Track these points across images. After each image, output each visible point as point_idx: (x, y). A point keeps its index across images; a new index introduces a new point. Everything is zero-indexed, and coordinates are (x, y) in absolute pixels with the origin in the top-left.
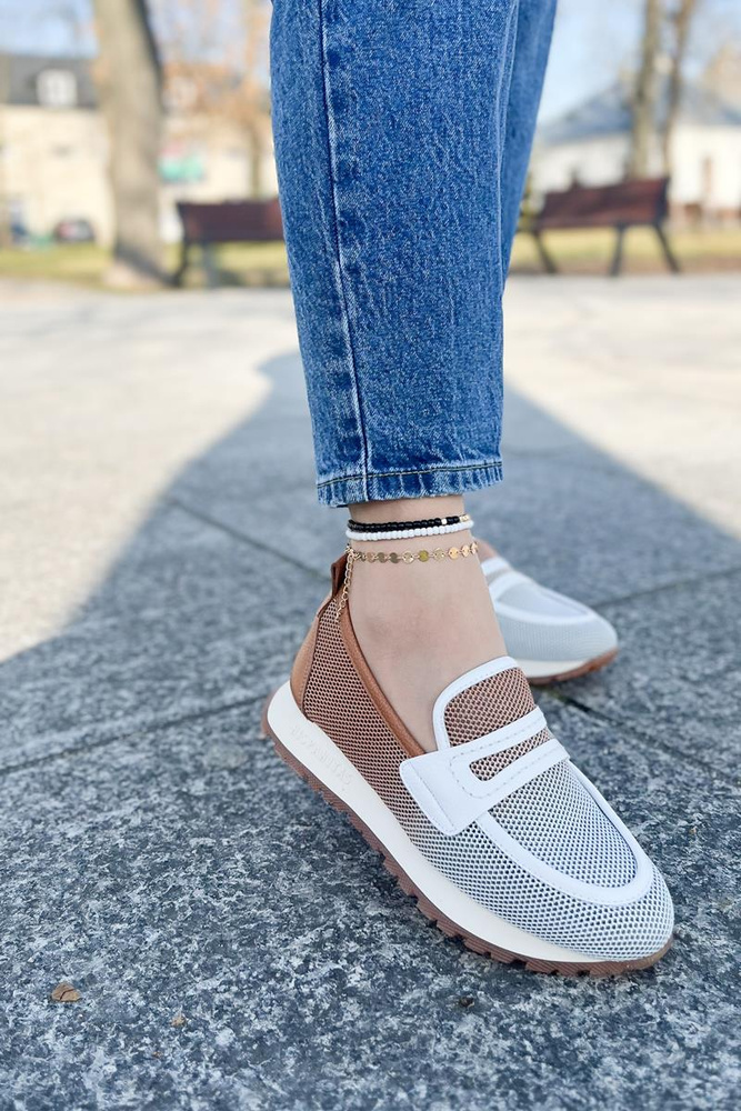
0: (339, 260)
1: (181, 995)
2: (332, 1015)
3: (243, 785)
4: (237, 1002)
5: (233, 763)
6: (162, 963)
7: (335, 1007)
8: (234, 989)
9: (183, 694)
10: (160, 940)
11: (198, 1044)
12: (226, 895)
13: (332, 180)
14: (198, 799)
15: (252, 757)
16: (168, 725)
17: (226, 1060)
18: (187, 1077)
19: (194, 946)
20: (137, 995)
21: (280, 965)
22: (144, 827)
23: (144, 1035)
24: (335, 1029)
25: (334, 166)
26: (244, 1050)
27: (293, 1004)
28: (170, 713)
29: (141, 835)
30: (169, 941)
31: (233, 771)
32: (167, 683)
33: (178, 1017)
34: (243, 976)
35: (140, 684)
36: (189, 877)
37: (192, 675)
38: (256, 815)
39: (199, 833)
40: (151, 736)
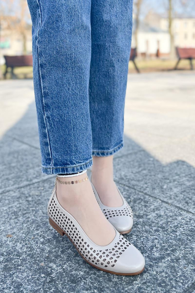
0: (45, 115)
1: (32, 234)
3: (39, 198)
4: (43, 234)
5: (37, 194)
6: (28, 229)
8: (43, 232)
9: (24, 181)
10: (26, 226)
11: (37, 241)
12: (39, 217)
14: (30, 201)
15: (41, 193)
16: (21, 188)
17: (42, 243)
18: (36, 246)
19: (34, 226)
20: (24, 235)
22: (20, 207)
23: (27, 241)
25: (43, 92)
27: (54, 234)
28: (22, 185)
29: (20, 208)
30: (29, 226)
31: (37, 196)
32: (20, 179)
33: (32, 237)
34: (44, 230)
35: (14, 180)
36: (31, 215)
37: (25, 177)
38: (43, 204)
39: (32, 207)
40: (18, 190)
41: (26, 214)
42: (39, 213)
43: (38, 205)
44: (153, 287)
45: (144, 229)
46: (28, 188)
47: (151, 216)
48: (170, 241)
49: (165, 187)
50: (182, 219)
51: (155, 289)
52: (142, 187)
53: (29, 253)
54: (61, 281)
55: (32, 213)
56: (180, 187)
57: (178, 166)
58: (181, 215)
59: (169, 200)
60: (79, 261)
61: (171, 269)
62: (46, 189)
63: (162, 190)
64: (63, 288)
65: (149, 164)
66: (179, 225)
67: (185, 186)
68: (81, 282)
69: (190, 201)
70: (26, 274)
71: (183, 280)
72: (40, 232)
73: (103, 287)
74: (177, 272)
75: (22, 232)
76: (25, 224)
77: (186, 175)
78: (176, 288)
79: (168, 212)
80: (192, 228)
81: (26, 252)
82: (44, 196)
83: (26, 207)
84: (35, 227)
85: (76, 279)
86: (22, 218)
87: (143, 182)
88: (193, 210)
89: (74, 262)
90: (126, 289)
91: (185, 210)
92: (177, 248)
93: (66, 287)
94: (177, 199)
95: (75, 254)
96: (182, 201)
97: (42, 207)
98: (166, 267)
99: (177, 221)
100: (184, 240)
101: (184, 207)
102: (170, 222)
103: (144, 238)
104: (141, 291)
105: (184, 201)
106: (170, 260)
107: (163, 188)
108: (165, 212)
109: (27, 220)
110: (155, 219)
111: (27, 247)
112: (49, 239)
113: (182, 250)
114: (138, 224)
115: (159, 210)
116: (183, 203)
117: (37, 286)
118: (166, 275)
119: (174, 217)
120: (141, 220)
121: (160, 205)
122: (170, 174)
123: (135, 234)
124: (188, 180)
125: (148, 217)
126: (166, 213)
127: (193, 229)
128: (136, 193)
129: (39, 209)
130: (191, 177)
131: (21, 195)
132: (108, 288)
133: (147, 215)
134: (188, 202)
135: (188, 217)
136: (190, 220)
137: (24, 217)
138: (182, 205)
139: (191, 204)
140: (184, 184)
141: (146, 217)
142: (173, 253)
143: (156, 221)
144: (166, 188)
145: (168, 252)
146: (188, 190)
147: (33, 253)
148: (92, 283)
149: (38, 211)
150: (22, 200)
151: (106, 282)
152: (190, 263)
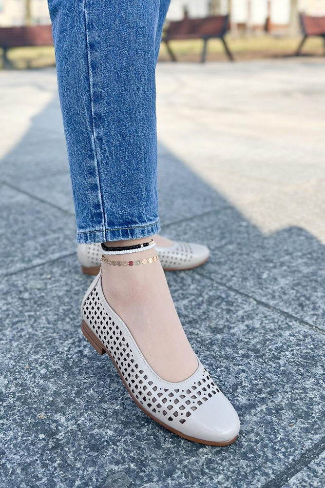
0: (93, 134)
1: (27, 360)
2: (79, 363)
3: (43, 294)
4: (47, 361)
5: (39, 286)
6: (19, 352)
7: (80, 360)
8: (45, 357)
9: (17, 262)
10: (18, 345)
11: (35, 373)
12: (40, 330)
13: (91, 99)
14: (27, 299)
15: (46, 284)
17: (44, 377)
18: (32, 383)
19: (30, 346)
20: (12, 361)
21: (60, 350)
22: (8, 310)
23: (16, 372)
24: (80, 366)
25: (92, 93)
26: (50, 374)
27: (65, 360)
29: (7, 313)
30: (21, 345)
31: (39, 289)
33: (27, 366)
34: (48, 354)
36: (26, 325)
37: (20, 255)
38: (49, 304)
39: (28, 311)
40: (6, 278)
41: (17, 322)
42: (40, 321)
43: (40, 307)
44: (232, 460)
45: (223, 353)
46: (24, 275)
47: (238, 330)
48: (268, 375)
49: (265, 276)
50: (290, 335)
51: (237, 464)
52: (225, 276)
53: (20, 394)
54: (73, 446)
55: (29, 322)
56: (291, 276)
57: (290, 237)
58: (289, 327)
59: (270, 300)
60: (106, 410)
61: (266, 427)
62: (54, 277)
63: (260, 281)
64: (76, 460)
65: (239, 232)
66: (285, 347)
67: (300, 275)
68: (107, 449)
69: (308, 302)
70: (12, 434)
71: (286, 448)
72: (42, 357)
73: (146, 458)
74: (275, 432)
75: (9, 356)
76: (16, 341)
77: (304, 255)
78: (272, 463)
79: (267, 322)
80: (307, 353)
81: (14, 393)
82: (51, 291)
83: (18, 310)
84: (32, 348)
85: (100, 444)
86: (9, 331)
87: (226, 267)
88: (311, 318)
89: (98, 412)
90: (186, 462)
91: (296, 319)
92: (278, 388)
93: (80, 459)
94: (285, 297)
95: (100, 397)
96: (293, 302)
97: (46, 311)
98: (257, 423)
99: (283, 338)
100: (292, 373)
101: (296, 314)
102: (269, 339)
103: (223, 369)
104: (211, 467)
105: (297, 303)
106: (265, 410)
107: (261, 278)
108: (262, 323)
109: (19, 334)
110: (244, 335)
111: (17, 385)
112: (55, 370)
113: (287, 392)
114: (213, 344)
115: (252, 319)
116: (295, 306)
117: (31, 455)
118: (257, 438)
119: (277, 333)
120: (219, 336)
121: (253, 310)
122: (276, 252)
123: (207, 362)
124: (306, 264)
125: (232, 331)
126: (264, 324)
127: (309, 353)
128: (213, 287)
129: (42, 314)
130: (312, 258)
131: (10, 289)
132: (153, 460)
133: (230, 328)
134: (304, 304)
135: (302, 332)
136: (305, 336)
137: (14, 329)
138: (292, 309)
139: (309, 308)
140: (299, 272)
141: (229, 331)
142: (271, 398)
143: (246, 338)
144: (266, 278)
145: (262, 396)
146: (305, 281)
147: (26, 395)
148: (126, 451)
149: (39, 317)
150: (12, 298)
151: (151, 450)
152: (300, 417)
